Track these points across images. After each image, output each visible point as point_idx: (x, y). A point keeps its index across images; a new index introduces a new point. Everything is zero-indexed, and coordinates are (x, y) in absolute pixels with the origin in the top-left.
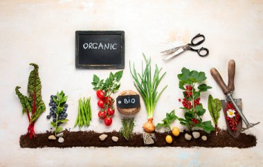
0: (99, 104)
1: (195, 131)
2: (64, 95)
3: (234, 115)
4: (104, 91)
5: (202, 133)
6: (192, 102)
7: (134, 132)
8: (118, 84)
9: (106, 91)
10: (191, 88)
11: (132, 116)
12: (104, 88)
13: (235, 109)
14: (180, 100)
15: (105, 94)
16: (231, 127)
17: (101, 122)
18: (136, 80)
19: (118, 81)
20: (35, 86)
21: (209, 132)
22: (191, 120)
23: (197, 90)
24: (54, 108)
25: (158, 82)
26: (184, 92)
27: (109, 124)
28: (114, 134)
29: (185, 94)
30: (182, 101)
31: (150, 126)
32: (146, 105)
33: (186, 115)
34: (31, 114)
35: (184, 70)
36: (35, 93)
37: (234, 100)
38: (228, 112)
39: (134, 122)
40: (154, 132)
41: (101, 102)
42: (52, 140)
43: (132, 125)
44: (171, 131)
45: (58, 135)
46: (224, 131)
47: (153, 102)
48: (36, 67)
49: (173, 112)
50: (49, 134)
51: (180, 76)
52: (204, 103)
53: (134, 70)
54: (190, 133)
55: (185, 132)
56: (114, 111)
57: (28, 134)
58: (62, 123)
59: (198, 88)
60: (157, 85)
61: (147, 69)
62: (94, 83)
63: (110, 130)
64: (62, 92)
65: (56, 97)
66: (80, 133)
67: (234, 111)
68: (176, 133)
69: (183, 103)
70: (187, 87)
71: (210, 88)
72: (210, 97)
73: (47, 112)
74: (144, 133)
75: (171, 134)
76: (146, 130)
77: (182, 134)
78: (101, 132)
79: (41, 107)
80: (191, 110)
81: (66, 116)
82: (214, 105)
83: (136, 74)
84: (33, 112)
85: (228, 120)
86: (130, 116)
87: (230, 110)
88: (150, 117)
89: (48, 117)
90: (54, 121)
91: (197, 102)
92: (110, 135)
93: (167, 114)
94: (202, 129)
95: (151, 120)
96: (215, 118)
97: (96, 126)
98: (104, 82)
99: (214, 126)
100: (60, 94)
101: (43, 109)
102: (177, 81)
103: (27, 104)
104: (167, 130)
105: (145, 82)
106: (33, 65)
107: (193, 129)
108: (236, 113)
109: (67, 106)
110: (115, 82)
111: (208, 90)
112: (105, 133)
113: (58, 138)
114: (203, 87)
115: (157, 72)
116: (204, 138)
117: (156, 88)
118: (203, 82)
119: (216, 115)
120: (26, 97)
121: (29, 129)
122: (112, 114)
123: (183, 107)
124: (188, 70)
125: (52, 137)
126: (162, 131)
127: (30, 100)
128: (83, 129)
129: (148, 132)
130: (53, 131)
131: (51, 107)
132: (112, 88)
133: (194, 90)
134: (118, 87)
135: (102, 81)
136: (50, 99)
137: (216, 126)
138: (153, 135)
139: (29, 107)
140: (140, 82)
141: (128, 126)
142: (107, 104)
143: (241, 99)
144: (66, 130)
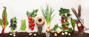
0: (29, 22)
1: (66, 32)
2: (16, 18)
3: (81, 25)
4: (31, 17)
5: (69, 32)
6: (64, 21)
7: (42, 32)
8: (36, 14)
9: (32, 17)
10: (64, 15)
11: (42, 26)
12: (31, 16)
13: (81, 23)
14: (60, 20)
15: (31, 18)
16: (80, 30)
17: (30, 28)
18: (43, 13)
19: (36, 13)
20: (5, 15)
21: (71, 32)
22: (64, 27)
23: (66, 16)
24: (12, 23)
25: (51, 13)
26: (61, 17)
27: (33, 29)
28: (35, 33)
29: (62, 18)
30: (61, 20)
31: (48, 30)
32: (47, 22)
33: (62, 25)
34: (3, 26)
35: (61, 9)
36: (5, 18)
37: (81, 20)
38: (78, 24)
39: (42, 28)
40: (50, 32)
41: (30, 21)
42: (11, 35)
43: (42, 29)
44: (57, 32)
45: (13, 34)
46: (77, 32)
47: (50, 21)
48: (5, 8)
49: (57, 24)
50: (10, 33)
51: (60, 11)
52: (69, 21)
53: (43, 9)
54: (64, 32)
55: (62, 32)
56: (34, 24)
57: (2, 33)
58: (15, 29)
59: (67, 15)
60: (51, 14)
61: (47, 8)
62: (27, 14)
63: (33, 31)
64: (15, 17)
65: (13, 19)
66: (22, 32)
67: (80, 24)
68: (58, 32)
69: (61, 21)
70: (63, 15)
71: (71, 15)
72: (72, 19)
73: (9, 25)
74: (46, 32)
75: (56, 33)
76: (47, 31)
77: (61, 33)
78: (30, 32)
79: (7, 23)
80: (64, 24)
81: (16, 26)
82: (73, 22)
83: (43, 10)
84: (4, 25)
85: (78, 27)
86: (41, 26)
87: (79, 24)
88: (48, 26)
89: (10, 27)
90: (12, 28)
91: (66, 21)
92: (33, 33)
93: (55, 25)
94: (68, 31)
95: (49, 28)
96: (74, 27)
97: (28, 30)
98: (31, 13)
99: (73, 30)
100: (15, 18)
101: (8, 24)
102: (59, 13)
103: (2, 22)
104: (55, 31)
105: (46, 13)
106: (4, 7)
107: (65, 31)
108: (82, 24)
109: (17, 23)
110: (35, 13)
111: (71, 16)
112: (31, 33)
113: (13, 35)
114: (69, 15)
115: (51, 9)
116: (69, 34)
117: (51, 15)
118: (69, 13)
119: (74, 26)
120: (1, 19)
121: (2, 31)
122: (34, 25)
123: (61, 22)
124: (63, 9)
125: (11, 34)
126: (53, 32)
127: (3, 20)
128: (23, 31)
129: (47, 32)
130: (11, 32)
131: (11, 23)
132: (34, 16)
133: (65, 16)
134: (36, 15)
135: (30, 13)
136: (11, 20)
137: (74, 30)
138: (49, 33)
139: (2, 23)
140: (45, 13)
141: (40, 30)
142: (32, 21)
143: (83, 19)
144: (17, 32)
